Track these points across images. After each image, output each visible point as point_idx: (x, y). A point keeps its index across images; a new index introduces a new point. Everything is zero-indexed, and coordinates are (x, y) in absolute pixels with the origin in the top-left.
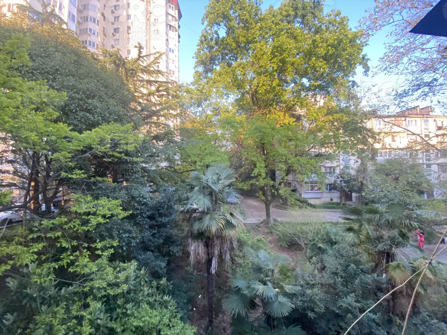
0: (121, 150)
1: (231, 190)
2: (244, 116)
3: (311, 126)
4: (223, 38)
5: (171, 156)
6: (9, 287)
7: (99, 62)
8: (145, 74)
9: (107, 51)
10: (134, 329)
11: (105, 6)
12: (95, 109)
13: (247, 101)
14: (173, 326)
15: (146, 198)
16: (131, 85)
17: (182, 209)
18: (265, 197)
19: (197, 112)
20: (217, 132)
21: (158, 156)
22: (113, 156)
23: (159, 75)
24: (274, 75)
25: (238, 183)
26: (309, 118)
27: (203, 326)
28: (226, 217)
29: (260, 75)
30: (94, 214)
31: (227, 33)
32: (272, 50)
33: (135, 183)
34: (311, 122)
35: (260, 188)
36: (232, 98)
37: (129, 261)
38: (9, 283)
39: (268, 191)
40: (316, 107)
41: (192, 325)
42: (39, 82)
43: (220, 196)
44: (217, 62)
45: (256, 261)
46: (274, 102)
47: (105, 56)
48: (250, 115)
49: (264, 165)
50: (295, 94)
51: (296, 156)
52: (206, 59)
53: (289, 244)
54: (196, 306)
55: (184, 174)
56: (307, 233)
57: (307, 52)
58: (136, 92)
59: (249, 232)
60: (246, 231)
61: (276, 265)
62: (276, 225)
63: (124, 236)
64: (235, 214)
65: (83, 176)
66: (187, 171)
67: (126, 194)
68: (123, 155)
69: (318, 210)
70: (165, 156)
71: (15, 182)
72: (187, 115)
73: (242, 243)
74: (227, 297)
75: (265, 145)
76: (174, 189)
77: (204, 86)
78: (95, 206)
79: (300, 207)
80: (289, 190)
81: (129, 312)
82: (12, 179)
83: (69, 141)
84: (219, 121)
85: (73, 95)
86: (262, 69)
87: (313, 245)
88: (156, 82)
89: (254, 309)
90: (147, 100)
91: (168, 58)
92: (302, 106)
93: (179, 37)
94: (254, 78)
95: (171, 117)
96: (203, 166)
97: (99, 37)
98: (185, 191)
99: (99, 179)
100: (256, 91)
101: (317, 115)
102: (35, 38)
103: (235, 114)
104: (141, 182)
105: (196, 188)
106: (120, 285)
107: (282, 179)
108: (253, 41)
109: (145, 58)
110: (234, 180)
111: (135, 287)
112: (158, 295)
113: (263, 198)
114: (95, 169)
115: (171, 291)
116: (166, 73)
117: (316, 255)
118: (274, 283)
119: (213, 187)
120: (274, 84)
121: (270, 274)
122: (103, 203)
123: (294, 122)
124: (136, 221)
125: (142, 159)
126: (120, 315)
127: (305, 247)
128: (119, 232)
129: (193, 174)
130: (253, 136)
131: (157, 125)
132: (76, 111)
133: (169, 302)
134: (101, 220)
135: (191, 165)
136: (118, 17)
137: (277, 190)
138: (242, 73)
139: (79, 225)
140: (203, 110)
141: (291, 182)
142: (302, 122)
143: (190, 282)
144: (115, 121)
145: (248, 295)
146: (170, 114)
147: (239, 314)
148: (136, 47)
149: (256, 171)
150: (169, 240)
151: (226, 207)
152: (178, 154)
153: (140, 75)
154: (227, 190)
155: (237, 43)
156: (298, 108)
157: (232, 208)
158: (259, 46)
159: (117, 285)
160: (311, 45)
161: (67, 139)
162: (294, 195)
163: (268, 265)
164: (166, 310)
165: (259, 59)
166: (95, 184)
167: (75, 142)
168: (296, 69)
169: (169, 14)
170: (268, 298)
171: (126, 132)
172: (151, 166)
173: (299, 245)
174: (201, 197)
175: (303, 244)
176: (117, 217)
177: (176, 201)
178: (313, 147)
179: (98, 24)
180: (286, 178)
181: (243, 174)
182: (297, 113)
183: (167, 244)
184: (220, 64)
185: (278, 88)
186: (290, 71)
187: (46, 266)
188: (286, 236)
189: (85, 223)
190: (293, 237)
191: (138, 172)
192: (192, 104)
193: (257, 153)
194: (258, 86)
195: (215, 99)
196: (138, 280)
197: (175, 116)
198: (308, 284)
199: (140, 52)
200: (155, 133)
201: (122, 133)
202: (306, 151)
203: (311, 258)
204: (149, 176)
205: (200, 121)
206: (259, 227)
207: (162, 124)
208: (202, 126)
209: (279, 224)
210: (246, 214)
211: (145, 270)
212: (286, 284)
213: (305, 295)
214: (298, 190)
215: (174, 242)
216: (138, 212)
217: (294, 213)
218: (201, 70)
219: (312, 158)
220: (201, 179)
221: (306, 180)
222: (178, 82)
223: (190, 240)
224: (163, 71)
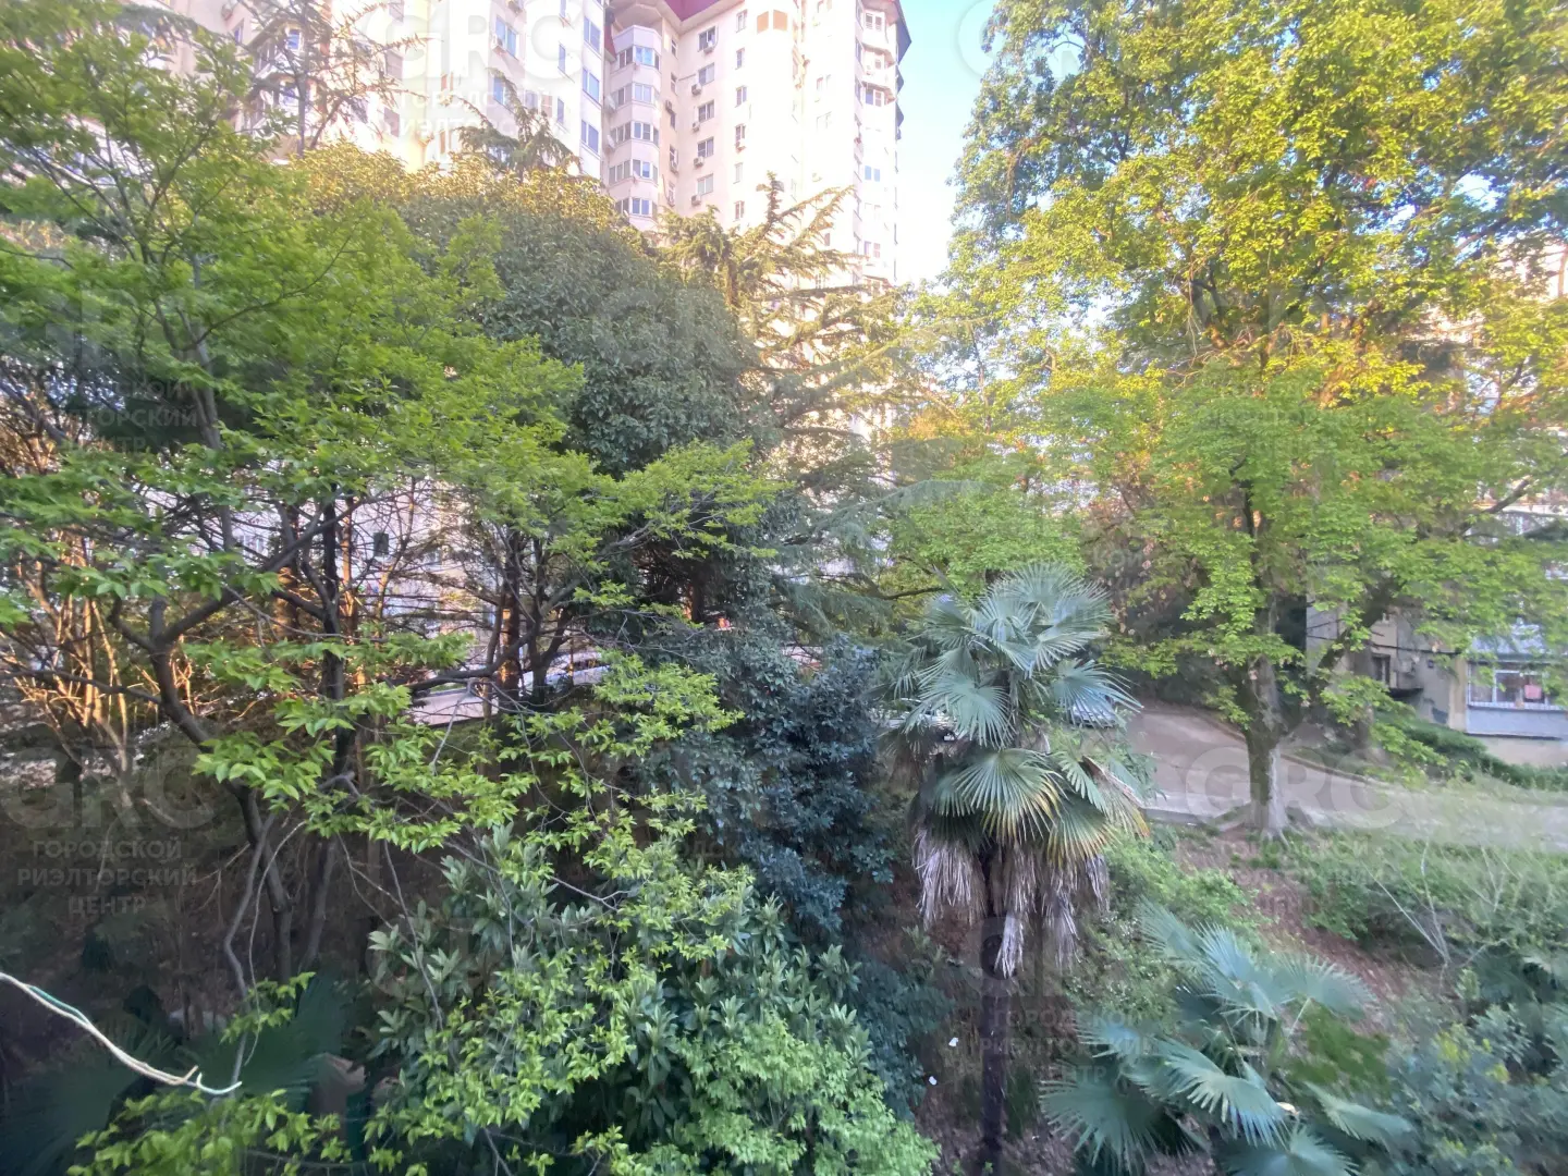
0: (719, 525)
1: (1088, 671)
2: (1158, 374)
3: (1509, 394)
4: (1071, 79)
5: (860, 539)
6: (445, 880)
7: (660, 260)
8: (786, 270)
9: (680, 220)
10: (740, 1083)
11: (674, 78)
12: (651, 405)
13: (1169, 312)
14: (859, 1115)
15: (781, 676)
16: (747, 315)
17: (894, 724)
18: (1248, 711)
19: (955, 378)
20: (1033, 443)
21: (819, 541)
22: (697, 542)
23: (832, 267)
24: (1309, 185)
25: (1119, 647)
26: (1497, 355)
27: (963, 1151)
28: (1064, 774)
29: (1237, 196)
30: (647, 709)
31: (1090, 57)
32: (1298, 80)
33: (752, 625)
34: (1508, 375)
35: (1225, 673)
36: (1101, 309)
37: (733, 865)
38: (448, 869)
39: (1264, 689)
40: (1540, 299)
41: (924, 1135)
42: (522, 342)
43: (1040, 691)
44: (1041, 181)
45: (1194, 967)
46: (1303, 298)
47: (677, 238)
48: (1185, 366)
49: (1249, 576)
50: (1419, 252)
51: (1421, 536)
52: (997, 176)
53: (1363, 927)
54: (939, 1071)
55: (902, 600)
56: (1466, 894)
57: (1481, 55)
58: (760, 334)
59: (1163, 844)
60: (1149, 842)
61: (1293, 1007)
62: (1297, 838)
63: (721, 785)
64: (1103, 770)
65: (624, 599)
66: (915, 593)
67: (728, 658)
68: (724, 537)
69: (1534, 792)
70: (841, 539)
71: (469, 609)
72: (918, 394)
73: (1132, 887)
74: (1058, 1076)
75: (1256, 490)
76: (869, 651)
77: (987, 279)
78: (652, 686)
79: (1435, 772)
80: (1375, 690)
81: (728, 1024)
82: (464, 601)
83: (591, 503)
84: (1045, 401)
85: (600, 369)
86: (1246, 169)
87: (1492, 950)
88: (819, 293)
89: (1173, 1153)
90: (792, 358)
91: (859, 201)
92: (1457, 301)
93: (900, 117)
94: (1206, 213)
95: (865, 408)
96: (977, 574)
97: (660, 181)
98: (907, 661)
99: (661, 609)
100: (1215, 266)
101: (1549, 340)
102: (509, 218)
103: (1112, 368)
104: (769, 624)
105: (947, 656)
106: (708, 933)
107: (1340, 639)
108: (1206, 60)
109: (787, 219)
110: (1103, 632)
111: (746, 951)
112: (812, 996)
113: (1238, 714)
114: (650, 578)
115: (855, 994)
116: (854, 255)
117: (1510, 999)
118: (1274, 1076)
119: (1011, 654)
120: (1307, 224)
121: (1258, 1033)
122: (670, 680)
123: (1413, 379)
124: (752, 744)
125: (773, 553)
126: (705, 1028)
127: (1453, 955)
128: (706, 770)
129: (936, 603)
130: (1194, 452)
131: (821, 437)
132: (607, 414)
133: (848, 1030)
134: (665, 730)
135: (928, 573)
136: (711, 104)
137: (1314, 685)
138: (1152, 203)
139: (611, 736)
140: (981, 367)
141: (1392, 653)
142: (1460, 376)
143: (920, 980)
144: (703, 434)
145: (1151, 1092)
146: (862, 395)
147: (1105, 1151)
148: (761, 187)
149: (1207, 601)
150: (848, 824)
151: (1065, 735)
152: (884, 533)
153: (774, 278)
154: (1069, 669)
155: (1129, 83)
156: (1434, 312)
157: (1087, 742)
158: (1232, 77)
159: (697, 931)
160: (1498, 22)
161: (587, 497)
162: (1404, 712)
163: (1247, 996)
164: (837, 1054)
165: (1230, 131)
166: (648, 622)
167: (604, 504)
168: (1422, 139)
169: (868, 48)
170: (1241, 1127)
171: (734, 468)
172: (799, 572)
173: (1422, 941)
174: (965, 687)
175: (1440, 937)
176: (704, 723)
177: (876, 693)
178: (1519, 493)
179: (656, 142)
180: (1363, 634)
181: (1146, 608)
182: (1429, 336)
183: (844, 833)
184: (1056, 185)
185: (1329, 236)
186: (1388, 155)
187: (534, 837)
188: (1352, 891)
189: (626, 732)
190: (1389, 901)
191: (762, 590)
192: (940, 350)
193: (1215, 525)
194: (1223, 245)
195: (1030, 323)
196: (755, 932)
197: (878, 403)
198: (1450, 1116)
199: (773, 203)
200: (812, 463)
201: (720, 471)
202: (1478, 513)
203: (1481, 1008)
204: (791, 606)
205: (967, 411)
206: (1213, 833)
207: (834, 432)
208: (973, 425)
209: (1315, 835)
210: (1152, 774)
211: (777, 903)
212: (1335, 1094)
213: (1430, 1158)
214: (1427, 694)
215: (865, 833)
216: (761, 715)
217: (1396, 793)
218: (976, 223)
219: (1516, 545)
220: (964, 624)
221: (1475, 646)
222: (891, 281)
223: (922, 834)
224: (843, 251)
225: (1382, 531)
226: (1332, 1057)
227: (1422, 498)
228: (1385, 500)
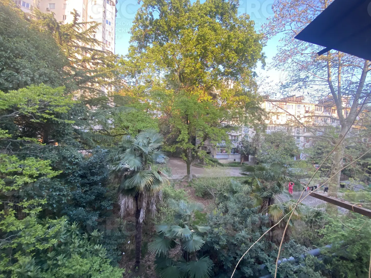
0: (51, 112)
1: (159, 152)
2: (173, 91)
3: (223, 104)
4: (157, 20)
5: (104, 120)
7: (31, 23)
8: (80, 40)
9: (41, 13)
12: (24, 69)
13: (175, 78)
14: (103, 271)
15: (77, 159)
16: (65, 49)
17: (114, 168)
18: (187, 158)
19: (131, 82)
20: (149, 101)
21: (91, 120)
23: (95, 44)
24: (198, 59)
25: (166, 146)
26: (222, 97)
28: (154, 175)
29: (187, 57)
31: (161, 16)
32: (197, 38)
33: (67, 144)
34: (223, 100)
35: (183, 151)
36: (163, 74)
37: (59, 217)
39: (189, 153)
40: (228, 89)
41: (121, 268)
43: (149, 157)
44: (150, 40)
45: (177, 209)
46: (196, 81)
47: (39, 18)
48: (178, 90)
49: (187, 132)
50: (213, 77)
51: (211, 126)
52: (141, 35)
53: (203, 194)
54: (125, 250)
55: (117, 137)
56: (216, 185)
57: (224, 44)
58: (70, 56)
59: (173, 186)
60: (170, 186)
61: (193, 211)
62: (194, 180)
63: (54, 194)
64: (162, 172)
66: (120, 135)
67: (57, 154)
68: (54, 116)
69: (225, 167)
70: (98, 120)
72: (121, 84)
73: (167, 196)
74: (152, 241)
75: (188, 116)
76: (106, 150)
77: (138, 60)
78: (21, 166)
79: (213, 166)
80: (205, 152)
81: (60, 263)
84: (151, 92)
86: (188, 52)
87: (220, 194)
88: (92, 50)
89: (174, 248)
90: (82, 66)
91: (104, 29)
92: (217, 87)
93: (116, 11)
94: (182, 59)
95: (106, 85)
96: (135, 131)
98: (117, 152)
99: (27, 139)
100: (183, 71)
101: (228, 95)
103: (165, 87)
104: (73, 144)
105: (128, 150)
106: (49, 240)
107: (200, 144)
108: (182, 28)
109: (81, 25)
110: (162, 143)
111: (66, 240)
112: (89, 245)
113: (185, 158)
114: (23, 129)
115: (102, 240)
116: (102, 43)
117: (222, 202)
118: (190, 226)
119: (143, 149)
120: (198, 66)
121: (188, 218)
123: (211, 99)
124: (67, 179)
125: (74, 122)
127: (215, 196)
128: (49, 190)
129: (125, 138)
130: (179, 108)
131: (92, 90)
132: (3, 69)
133: (100, 250)
134: (27, 180)
135: (124, 130)
137: (196, 152)
138: (172, 54)
140: (137, 81)
141: (207, 146)
142: (217, 100)
144: (46, 82)
145: (170, 237)
146: (105, 81)
147: (162, 253)
148: (72, 13)
149: (181, 137)
150: (100, 197)
151: (155, 166)
152: (111, 119)
153: (75, 41)
154: (156, 152)
155: (169, 26)
156: (214, 88)
157: (159, 167)
158: (187, 33)
160: (226, 39)
162: (208, 156)
163: (186, 212)
164: (96, 258)
165: (186, 44)
166: (22, 144)
168: (215, 57)
170: (185, 238)
171: (58, 95)
172: (84, 128)
173: (211, 195)
174: (132, 158)
175: (213, 193)
176: (46, 176)
177: (108, 161)
178: (223, 120)
180: (203, 143)
181: (170, 139)
182: (214, 92)
183: (99, 199)
184: (153, 42)
185: (200, 70)
186: (210, 58)
188: (201, 188)
189: (10, 183)
190: (206, 189)
191: (70, 133)
192: (126, 74)
193: (182, 123)
194: (184, 67)
195: (148, 73)
196: (69, 234)
197: (110, 84)
198: (215, 224)
199: (76, 19)
200: (89, 97)
201: (52, 94)
202: (218, 123)
203: (218, 204)
204: (82, 138)
205: (133, 91)
206: (181, 182)
207: (96, 89)
208: (135, 95)
209: (196, 179)
210: (171, 172)
211: (76, 224)
212: (200, 226)
213: (213, 232)
214: (211, 153)
215: (105, 198)
216: (70, 171)
217: (207, 170)
218: (135, 45)
219: (223, 128)
220: (132, 142)
221: (218, 145)
222: (114, 53)
223: (121, 195)
224: (99, 40)
225: (206, 125)
226: (199, 219)
227: (211, 120)
228: (206, 120)
